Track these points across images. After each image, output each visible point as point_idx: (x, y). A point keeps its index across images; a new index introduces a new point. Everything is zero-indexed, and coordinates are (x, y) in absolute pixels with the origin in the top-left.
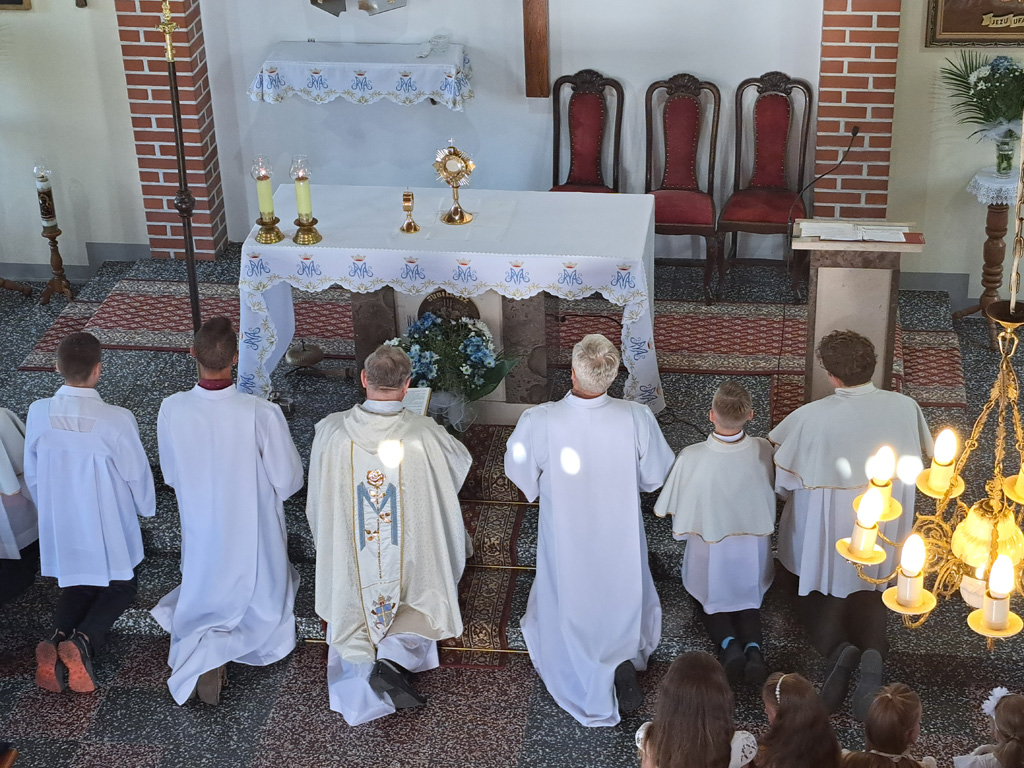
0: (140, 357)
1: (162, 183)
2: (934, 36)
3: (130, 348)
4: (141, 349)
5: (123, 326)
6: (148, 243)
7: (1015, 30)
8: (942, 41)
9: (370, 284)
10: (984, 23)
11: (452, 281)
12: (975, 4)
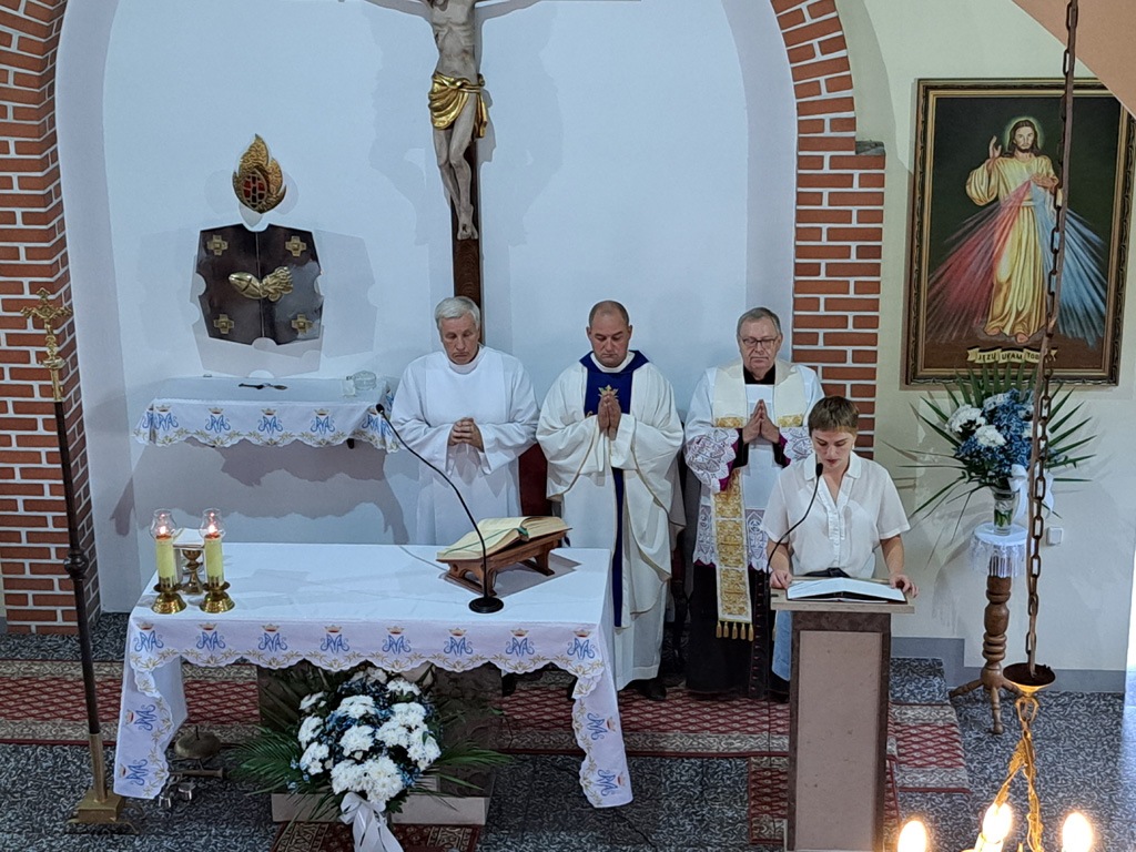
1: (24, 544)
2: (915, 373)
6: (5, 615)
7: (1004, 366)
8: (925, 378)
9: (283, 659)
10: (970, 359)
11: (381, 652)
12: (959, 338)
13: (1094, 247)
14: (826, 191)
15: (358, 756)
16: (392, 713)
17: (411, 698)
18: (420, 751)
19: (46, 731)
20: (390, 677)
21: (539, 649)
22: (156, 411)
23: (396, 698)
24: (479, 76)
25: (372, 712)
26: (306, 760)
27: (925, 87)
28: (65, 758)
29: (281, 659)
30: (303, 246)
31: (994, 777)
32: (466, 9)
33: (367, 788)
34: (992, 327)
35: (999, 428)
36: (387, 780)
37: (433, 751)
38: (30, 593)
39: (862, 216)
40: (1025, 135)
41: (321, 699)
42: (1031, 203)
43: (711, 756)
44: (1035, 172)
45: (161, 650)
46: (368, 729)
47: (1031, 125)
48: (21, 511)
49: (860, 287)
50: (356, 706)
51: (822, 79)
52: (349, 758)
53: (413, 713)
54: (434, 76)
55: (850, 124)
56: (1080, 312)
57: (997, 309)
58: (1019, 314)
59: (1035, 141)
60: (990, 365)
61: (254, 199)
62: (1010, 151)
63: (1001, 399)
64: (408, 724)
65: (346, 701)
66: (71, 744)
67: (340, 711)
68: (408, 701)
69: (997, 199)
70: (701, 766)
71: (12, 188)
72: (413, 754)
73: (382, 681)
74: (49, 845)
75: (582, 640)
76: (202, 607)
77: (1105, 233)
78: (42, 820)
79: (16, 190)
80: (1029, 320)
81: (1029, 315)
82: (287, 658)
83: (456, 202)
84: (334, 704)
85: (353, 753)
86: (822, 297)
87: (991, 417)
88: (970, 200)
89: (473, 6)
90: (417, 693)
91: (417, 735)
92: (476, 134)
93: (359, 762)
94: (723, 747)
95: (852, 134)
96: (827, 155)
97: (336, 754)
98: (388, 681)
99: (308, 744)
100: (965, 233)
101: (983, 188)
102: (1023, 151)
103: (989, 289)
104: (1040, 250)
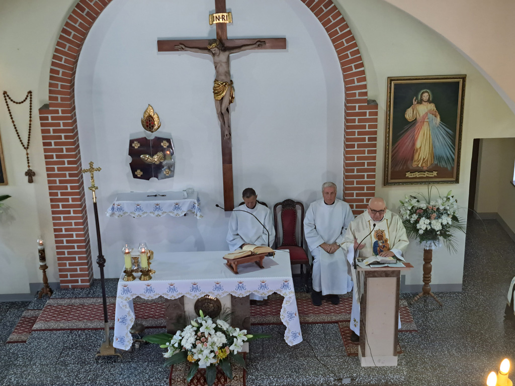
0: (64, 334)
1: (66, 256)
2: (388, 180)
3: (59, 330)
5: (53, 320)
6: (59, 282)
8: (391, 183)
10: (406, 176)
11: (212, 291)
12: (403, 168)
13: (450, 135)
14: (357, 118)
19: (81, 325)
21: (270, 287)
22: (116, 206)
24: (231, 81)
27: (391, 80)
28: (90, 335)
29: (175, 296)
30: (167, 144)
31: (422, 325)
32: (227, 57)
34: (414, 164)
38: (69, 273)
39: (370, 127)
40: (426, 96)
42: (428, 120)
43: (325, 323)
44: (429, 109)
45: (131, 295)
47: (428, 92)
48: (65, 244)
49: (369, 152)
51: (355, 78)
54: (215, 81)
55: (366, 94)
56: (446, 158)
57: (416, 157)
58: (424, 159)
59: (429, 98)
60: (414, 178)
61: (150, 128)
66: (91, 329)
69: (416, 119)
70: (323, 326)
71: (60, 126)
74: (89, 368)
75: (286, 283)
78: (85, 359)
79: (62, 127)
80: (428, 161)
81: (428, 159)
82: (178, 295)
83: (223, 126)
86: (356, 156)
88: (406, 120)
89: (229, 56)
92: (231, 102)
94: (329, 319)
95: (366, 97)
96: (357, 105)
100: (405, 131)
101: (411, 115)
102: (425, 102)
103: (413, 150)
104: (431, 137)
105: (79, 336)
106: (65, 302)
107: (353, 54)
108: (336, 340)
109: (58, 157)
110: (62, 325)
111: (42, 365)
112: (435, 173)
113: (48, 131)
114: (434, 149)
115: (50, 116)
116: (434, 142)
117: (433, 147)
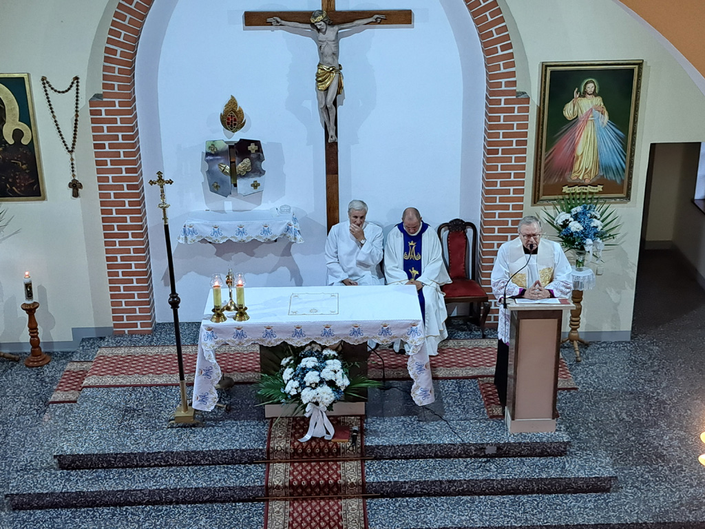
0: (125, 391)
1: (122, 292)
2: (539, 197)
3: (118, 386)
4: (124, 386)
5: (109, 374)
6: (112, 326)
7: (579, 194)
8: (543, 200)
9: (274, 342)
10: (563, 191)
11: (320, 337)
12: (559, 181)
13: (620, 138)
14: (502, 115)
15: (313, 386)
16: (326, 364)
17: (334, 357)
18: (342, 382)
19: (146, 380)
20: (324, 348)
21: (394, 333)
22: (187, 228)
23: (326, 358)
24: (340, 65)
25: (317, 365)
26: (288, 389)
27: (545, 66)
28: (158, 393)
29: (273, 341)
30: (257, 148)
31: (582, 382)
32: (335, 33)
33: (319, 400)
34: (574, 176)
35: (579, 222)
36: (328, 396)
37: (347, 382)
38: (125, 315)
39: (519, 126)
40: (590, 87)
41: (291, 360)
42: (592, 119)
43: (460, 378)
44: (594, 104)
45: (216, 340)
46: (317, 373)
47: (593, 82)
48: (121, 277)
49: (517, 159)
50: (309, 362)
51: (501, 63)
52: (308, 387)
53: (336, 364)
54: (318, 66)
55: (514, 84)
56: (614, 167)
57: (576, 167)
58: (586, 169)
59: (595, 90)
60: (573, 194)
61: (232, 126)
62: (583, 95)
63: (579, 209)
64: (334, 368)
65: (304, 360)
66: (159, 385)
67: (302, 364)
68: (333, 359)
69: (577, 116)
70: (457, 383)
71: (117, 123)
72: (339, 384)
73: (320, 350)
74: (162, 434)
75: (414, 328)
76: (235, 319)
77: (626, 132)
78: (155, 422)
79: (119, 124)
80: (591, 172)
81: (591, 170)
82: (276, 341)
83: (328, 125)
84: (298, 361)
85: (311, 384)
86: (499, 165)
87: (576, 217)
88: (565, 118)
89: (338, 32)
90: (336, 355)
91: (339, 374)
92: (338, 93)
93: (314, 389)
94: (464, 374)
95: (514, 88)
96: (503, 98)
97: (303, 385)
98: (322, 350)
99: (288, 381)
100: (562, 133)
101: (571, 112)
102: (590, 95)
103: (572, 158)
104: (596, 141)
105: (145, 394)
106: (122, 351)
107: (499, 31)
108: (474, 400)
109: (113, 163)
110: (121, 381)
111: (101, 430)
112: (600, 188)
113: (102, 129)
114: (599, 156)
115: (103, 109)
116: (599, 147)
117: (598, 153)
